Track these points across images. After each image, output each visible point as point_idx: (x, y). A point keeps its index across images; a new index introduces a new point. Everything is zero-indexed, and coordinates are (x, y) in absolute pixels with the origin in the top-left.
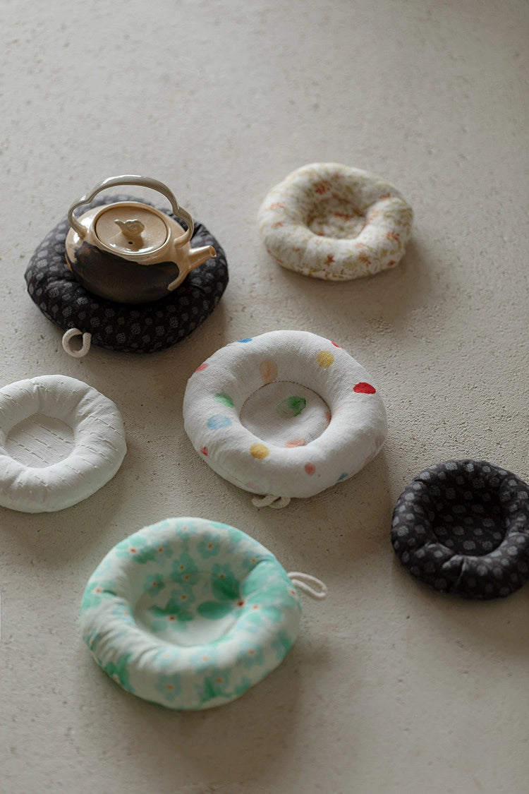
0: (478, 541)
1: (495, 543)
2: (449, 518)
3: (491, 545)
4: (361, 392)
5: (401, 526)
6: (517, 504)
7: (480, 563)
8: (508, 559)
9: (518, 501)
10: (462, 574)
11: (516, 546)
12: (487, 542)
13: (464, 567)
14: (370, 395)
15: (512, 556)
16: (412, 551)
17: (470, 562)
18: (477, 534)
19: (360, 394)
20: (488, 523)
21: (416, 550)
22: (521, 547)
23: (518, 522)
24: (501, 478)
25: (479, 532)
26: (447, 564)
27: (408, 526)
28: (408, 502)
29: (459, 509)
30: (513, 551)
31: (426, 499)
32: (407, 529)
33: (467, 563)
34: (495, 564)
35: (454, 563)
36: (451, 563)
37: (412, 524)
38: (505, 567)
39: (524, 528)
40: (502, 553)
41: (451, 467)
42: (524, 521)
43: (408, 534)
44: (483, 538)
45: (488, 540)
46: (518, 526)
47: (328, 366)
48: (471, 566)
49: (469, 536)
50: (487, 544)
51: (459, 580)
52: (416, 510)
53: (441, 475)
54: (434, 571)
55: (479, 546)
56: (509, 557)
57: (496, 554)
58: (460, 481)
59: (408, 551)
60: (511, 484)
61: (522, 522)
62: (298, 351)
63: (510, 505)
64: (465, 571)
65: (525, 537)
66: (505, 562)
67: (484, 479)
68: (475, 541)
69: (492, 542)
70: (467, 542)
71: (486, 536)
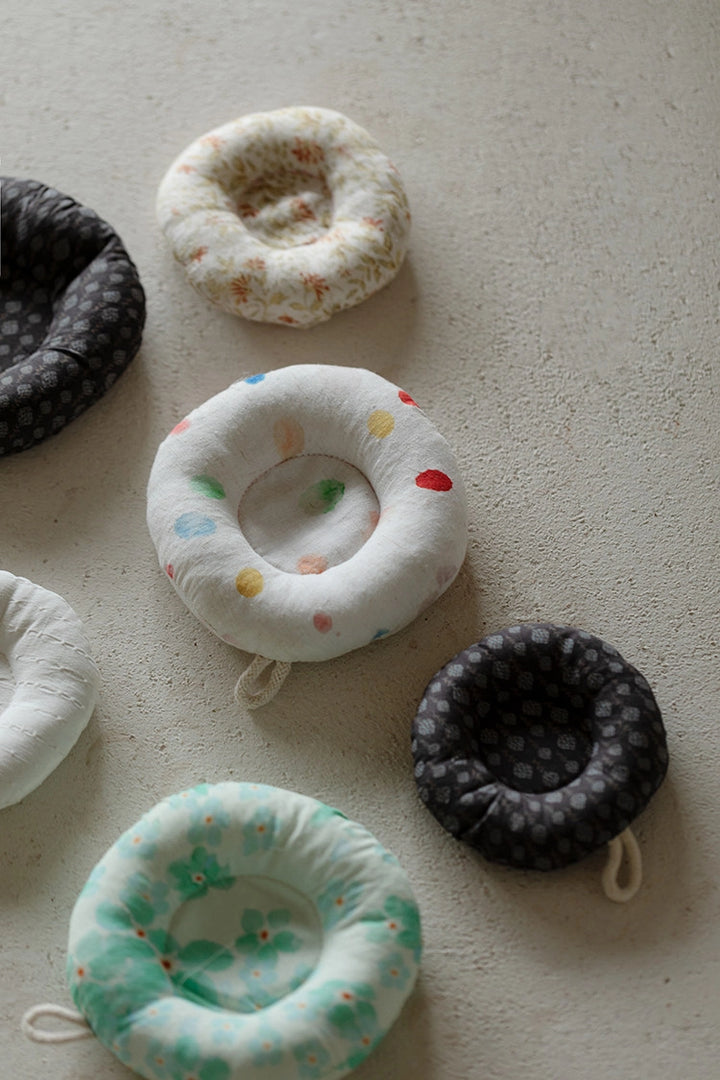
0: (538, 768)
1: (565, 777)
2: (510, 719)
3: (556, 780)
4: (428, 487)
5: (425, 718)
6: (616, 726)
7: (520, 807)
8: (565, 813)
9: (620, 722)
10: (484, 819)
11: (587, 795)
12: (551, 773)
13: (493, 808)
14: (441, 494)
15: (573, 810)
16: (429, 763)
17: (504, 803)
18: (541, 755)
19: (425, 490)
20: (566, 743)
21: (436, 763)
22: (592, 798)
23: (608, 755)
24: (609, 676)
25: (546, 753)
26: (468, 797)
27: (436, 723)
28: (450, 678)
29: (532, 708)
30: (579, 801)
31: (482, 681)
32: (433, 726)
33: (500, 803)
34: (541, 817)
35: (480, 797)
36: (475, 797)
37: (442, 721)
38: (555, 826)
39: (612, 768)
40: (564, 799)
41: (540, 636)
42: (617, 757)
43: (432, 736)
44: (549, 765)
45: (555, 771)
46: (603, 762)
47: (383, 435)
48: (502, 810)
49: (529, 756)
50: (550, 777)
51: (477, 826)
52: (455, 697)
53: (520, 647)
54: (447, 801)
55: (537, 774)
56: (568, 810)
57: (554, 797)
58: (546, 664)
59: (425, 762)
60: (620, 692)
61: (612, 757)
62: (338, 407)
63: (606, 725)
64: (491, 816)
65: (606, 783)
66: (558, 817)
67: (581, 671)
68: (534, 767)
69: (560, 775)
70: (521, 764)
71: (555, 764)
